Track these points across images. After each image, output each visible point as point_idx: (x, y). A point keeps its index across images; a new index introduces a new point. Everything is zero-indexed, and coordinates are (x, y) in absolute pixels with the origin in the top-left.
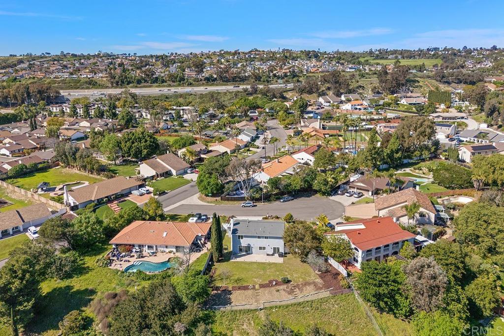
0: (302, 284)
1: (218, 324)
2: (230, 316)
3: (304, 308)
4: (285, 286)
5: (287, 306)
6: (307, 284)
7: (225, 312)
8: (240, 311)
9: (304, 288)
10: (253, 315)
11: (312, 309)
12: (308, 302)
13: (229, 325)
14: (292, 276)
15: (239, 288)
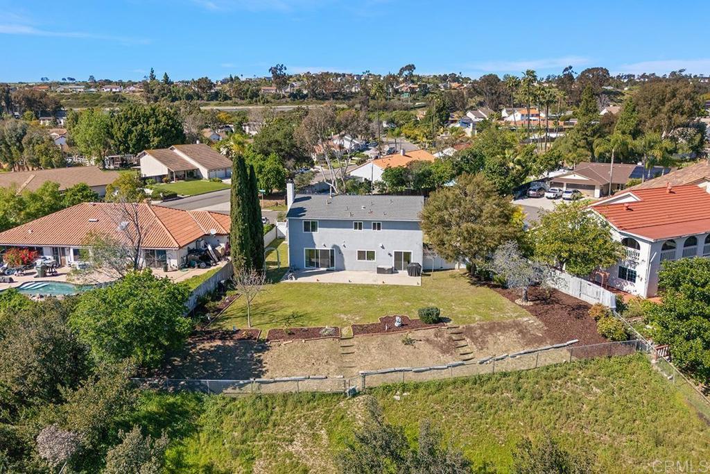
0: (481, 327)
1: (203, 437)
2: (249, 410)
3: (493, 391)
4: (430, 332)
5: (440, 386)
6: (494, 327)
7: (234, 399)
8: (286, 397)
9: (490, 338)
10: (329, 411)
11: (523, 397)
12: (505, 375)
13: (243, 442)
14: (450, 308)
15: (291, 334)
